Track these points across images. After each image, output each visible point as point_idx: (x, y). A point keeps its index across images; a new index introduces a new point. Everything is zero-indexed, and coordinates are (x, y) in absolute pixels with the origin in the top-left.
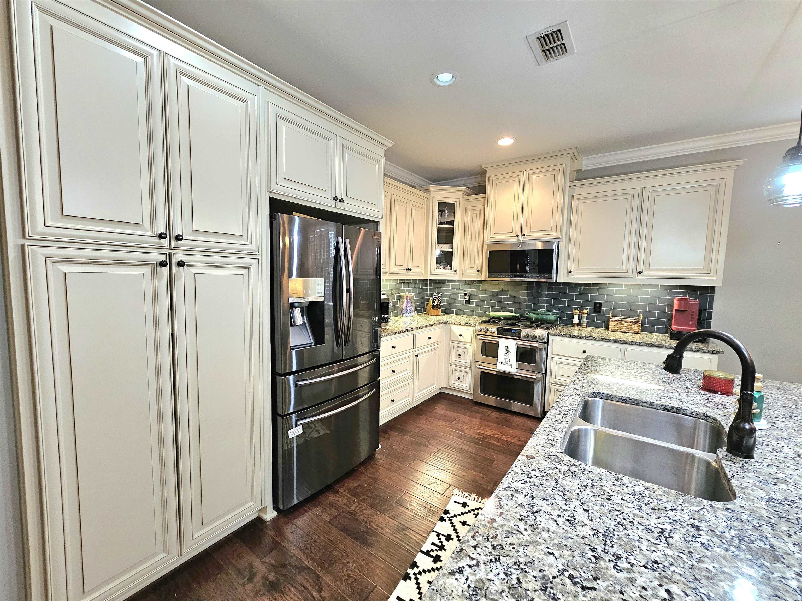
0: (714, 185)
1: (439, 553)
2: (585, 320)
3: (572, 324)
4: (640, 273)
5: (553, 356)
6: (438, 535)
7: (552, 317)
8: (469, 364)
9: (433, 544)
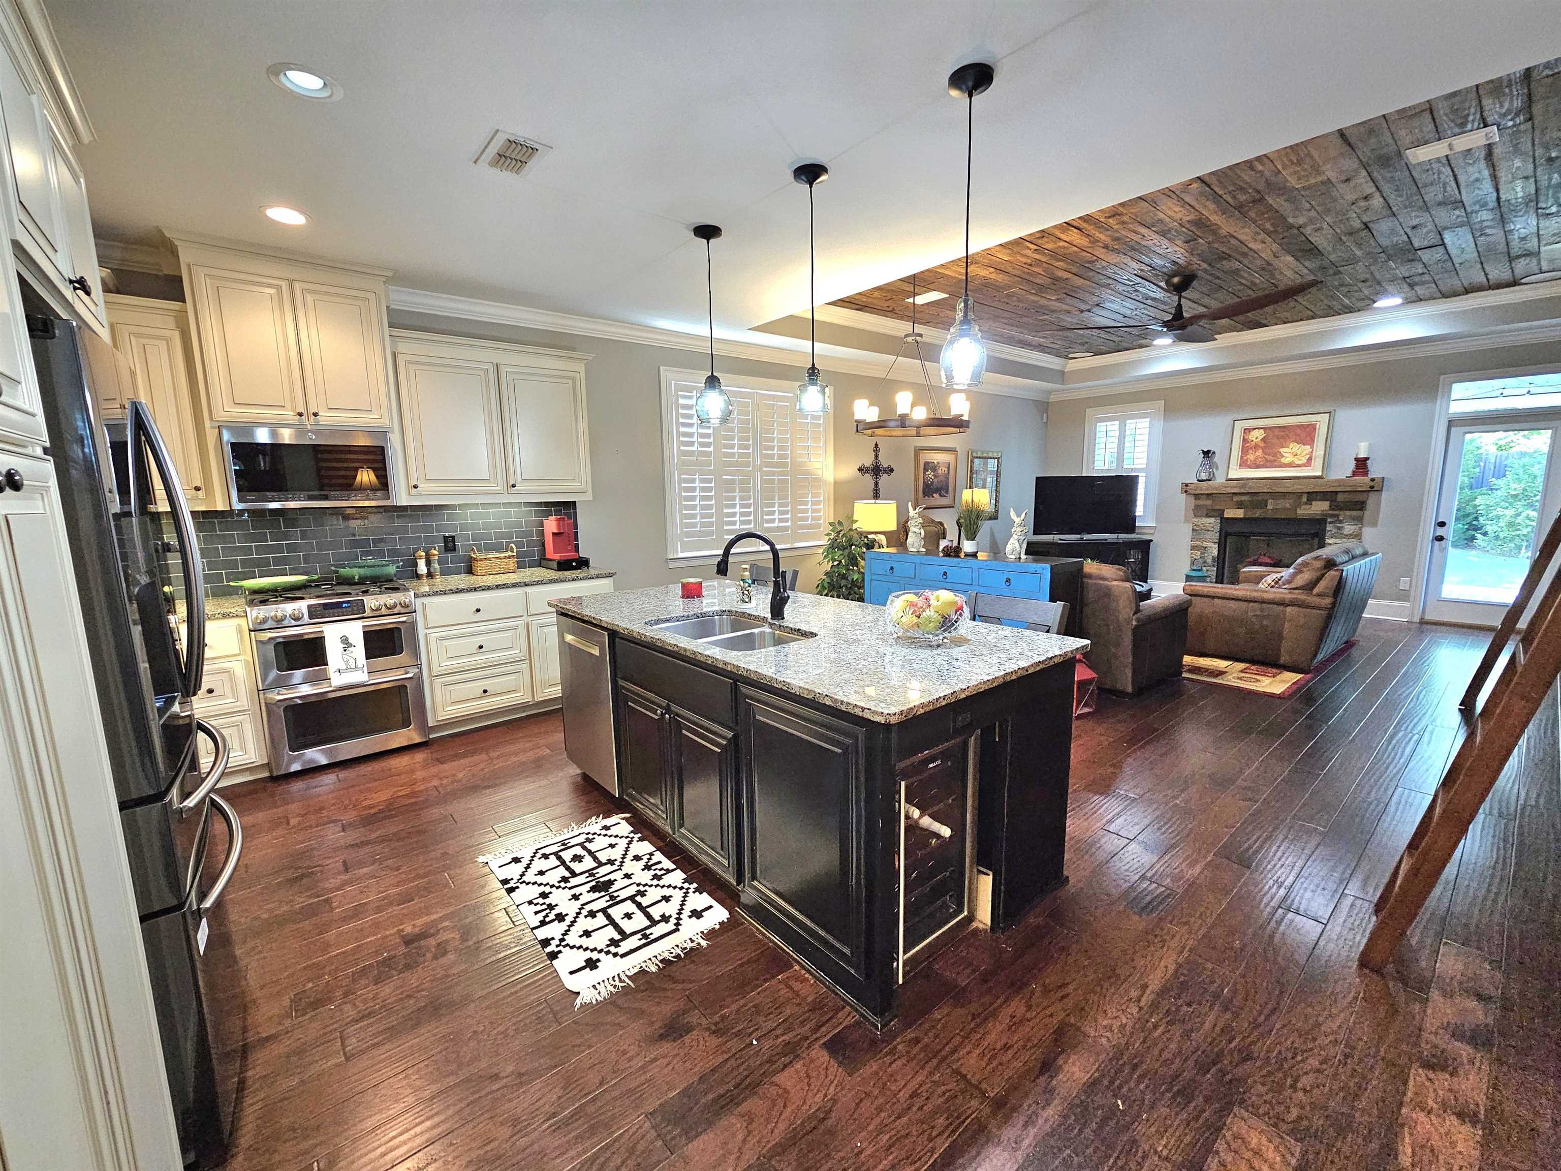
0: (568, 378)
1: (554, 912)
2: (437, 566)
3: (418, 577)
4: (514, 486)
5: (428, 631)
6: (530, 903)
7: (392, 570)
8: (244, 702)
9: (536, 913)
